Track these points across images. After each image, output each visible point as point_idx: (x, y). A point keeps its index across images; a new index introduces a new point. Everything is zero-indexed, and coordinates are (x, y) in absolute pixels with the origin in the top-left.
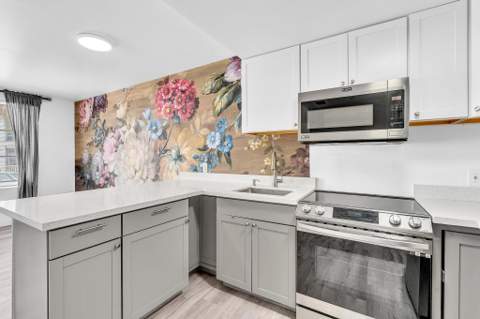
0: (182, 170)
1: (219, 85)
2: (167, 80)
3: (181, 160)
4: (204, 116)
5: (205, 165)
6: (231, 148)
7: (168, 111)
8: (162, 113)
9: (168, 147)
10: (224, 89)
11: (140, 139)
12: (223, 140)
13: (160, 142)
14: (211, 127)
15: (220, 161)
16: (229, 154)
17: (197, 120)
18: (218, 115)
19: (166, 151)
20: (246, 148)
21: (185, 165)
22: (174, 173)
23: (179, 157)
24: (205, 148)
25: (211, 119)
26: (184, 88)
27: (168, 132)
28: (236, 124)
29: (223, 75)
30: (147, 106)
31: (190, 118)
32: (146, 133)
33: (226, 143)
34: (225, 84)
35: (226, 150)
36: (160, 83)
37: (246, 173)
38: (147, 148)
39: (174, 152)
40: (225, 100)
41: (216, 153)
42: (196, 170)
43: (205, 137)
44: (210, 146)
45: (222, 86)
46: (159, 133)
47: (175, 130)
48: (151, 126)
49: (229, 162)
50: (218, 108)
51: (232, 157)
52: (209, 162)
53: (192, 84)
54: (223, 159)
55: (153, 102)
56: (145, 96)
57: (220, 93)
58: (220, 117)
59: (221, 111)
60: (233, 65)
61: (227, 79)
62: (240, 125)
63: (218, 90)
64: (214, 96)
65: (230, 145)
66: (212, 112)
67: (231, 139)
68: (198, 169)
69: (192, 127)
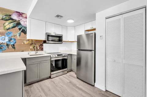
1: (7, 18)
6: (15, 43)
10: (11, 21)
12: (10, 40)
14: (2, 34)
15: (8, 48)
16: (14, 45)
18: (7, 30)
20: (23, 43)
25: (2, 30)
28: (18, 35)
29: (10, 15)
33: (12, 41)
34: (12, 19)
35: (12, 43)
37: (23, 51)
40: (11, 25)
41: (5, 44)
44: (1, 41)
45: (9, 19)
49: (14, 48)
50: (7, 27)
51: (15, 46)
54: (10, 47)
57: (9, 21)
58: (9, 31)
59: (9, 29)
60: (16, 14)
61: (13, 18)
62: (20, 35)
63: (7, 20)
64: (4, 22)
65: (14, 42)
66: (3, 28)
67: (15, 40)
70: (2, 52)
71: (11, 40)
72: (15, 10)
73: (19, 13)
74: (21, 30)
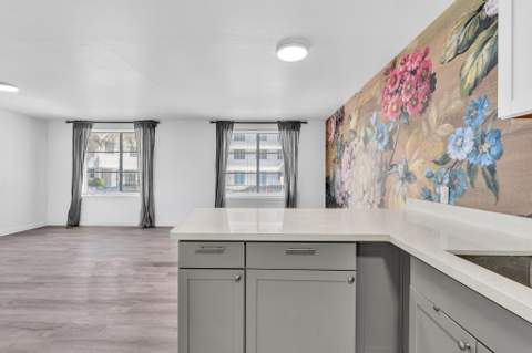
3: (409, 180)
4: (444, 102)
6: (499, 156)
12: (480, 141)
15: (472, 182)
16: (492, 169)
17: (433, 113)
18: (470, 93)
21: (414, 188)
23: (407, 175)
24: (445, 159)
31: (422, 111)
33: (485, 147)
35: (487, 161)
41: (464, 167)
42: (429, 198)
43: (446, 140)
44: (454, 155)
49: (494, 187)
51: (499, 177)
52: (451, 186)
53: (427, 53)
54: (480, 180)
65: (494, 151)
66: (457, 91)
67: (498, 136)
68: (434, 196)
69: (424, 124)
71: (483, 139)
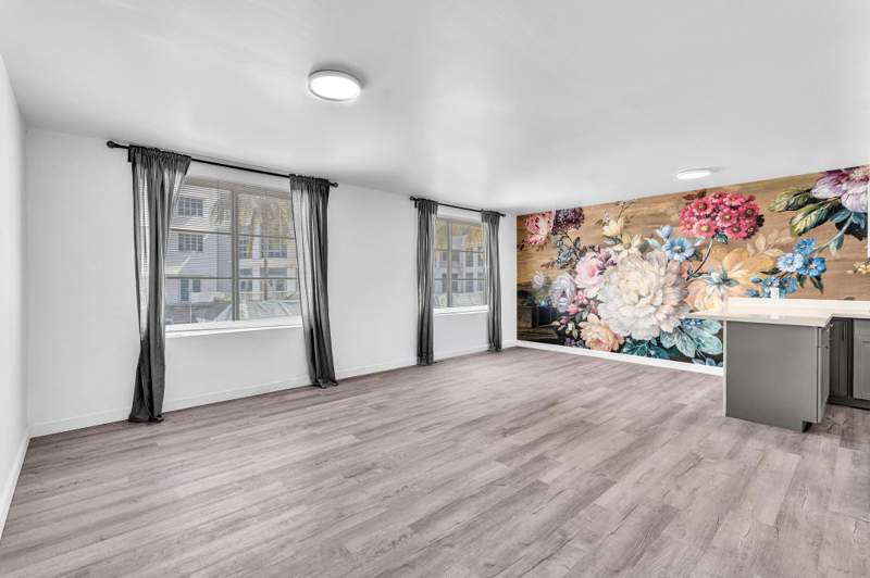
0: (730, 295)
1: (800, 202)
2: (702, 194)
3: (729, 285)
4: (772, 236)
5: (775, 291)
6: (823, 271)
7: (705, 228)
8: (694, 230)
9: (704, 269)
10: (811, 206)
11: (650, 260)
12: (807, 263)
13: (688, 263)
14: (786, 248)
15: (802, 285)
16: (818, 278)
17: (760, 240)
18: (800, 235)
19: (700, 274)
20: (850, 272)
21: (735, 289)
22: (715, 299)
23: (726, 281)
24: (775, 271)
25: (786, 239)
26: (734, 204)
27: (705, 252)
28: (833, 246)
29: (809, 191)
30: (665, 224)
31: (749, 237)
32: (662, 252)
33: (813, 266)
34: (815, 200)
35: (814, 273)
36: (689, 197)
37: (852, 299)
38: (663, 271)
39: (715, 276)
40: (813, 218)
41: (794, 276)
42: (757, 295)
43: (776, 259)
44: (784, 268)
45: (806, 203)
46: (688, 253)
47: (718, 251)
48: (672, 245)
49: (820, 287)
50: (800, 227)
51: (823, 281)
52: (782, 286)
53: (751, 199)
54: (808, 283)
55: (675, 218)
56: (661, 210)
57: (804, 210)
58: (804, 238)
59: (805, 231)
60: (827, 179)
61: (816, 196)
62: (839, 246)
63: (800, 207)
64: (790, 213)
65: (820, 268)
66: (788, 231)
67: (823, 261)
68: (761, 294)
69: (749, 247)
70: (786, 297)
71: (811, 263)
72: (823, 170)
73: (839, 171)
74: (845, 228)
